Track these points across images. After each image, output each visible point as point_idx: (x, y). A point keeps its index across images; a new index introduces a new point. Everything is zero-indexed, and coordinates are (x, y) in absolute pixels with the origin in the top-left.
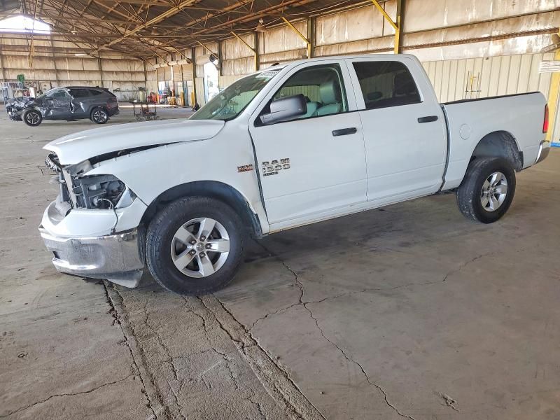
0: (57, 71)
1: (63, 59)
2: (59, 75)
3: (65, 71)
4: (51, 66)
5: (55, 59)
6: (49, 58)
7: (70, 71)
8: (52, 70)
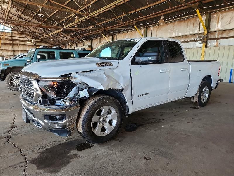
0: (14, 51)
1: (17, 44)
2: (14, 53)
3: (18, 51)
4: (10, 48)
5: (13, 45)
6: (10, 44)
7: (20, 51)
8: (11, 50)
